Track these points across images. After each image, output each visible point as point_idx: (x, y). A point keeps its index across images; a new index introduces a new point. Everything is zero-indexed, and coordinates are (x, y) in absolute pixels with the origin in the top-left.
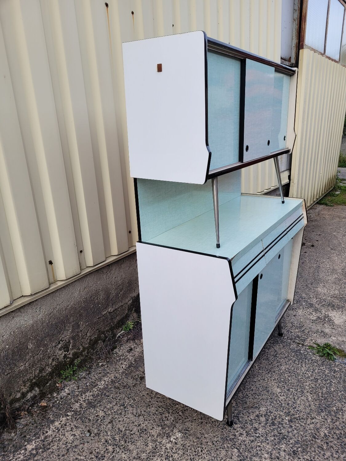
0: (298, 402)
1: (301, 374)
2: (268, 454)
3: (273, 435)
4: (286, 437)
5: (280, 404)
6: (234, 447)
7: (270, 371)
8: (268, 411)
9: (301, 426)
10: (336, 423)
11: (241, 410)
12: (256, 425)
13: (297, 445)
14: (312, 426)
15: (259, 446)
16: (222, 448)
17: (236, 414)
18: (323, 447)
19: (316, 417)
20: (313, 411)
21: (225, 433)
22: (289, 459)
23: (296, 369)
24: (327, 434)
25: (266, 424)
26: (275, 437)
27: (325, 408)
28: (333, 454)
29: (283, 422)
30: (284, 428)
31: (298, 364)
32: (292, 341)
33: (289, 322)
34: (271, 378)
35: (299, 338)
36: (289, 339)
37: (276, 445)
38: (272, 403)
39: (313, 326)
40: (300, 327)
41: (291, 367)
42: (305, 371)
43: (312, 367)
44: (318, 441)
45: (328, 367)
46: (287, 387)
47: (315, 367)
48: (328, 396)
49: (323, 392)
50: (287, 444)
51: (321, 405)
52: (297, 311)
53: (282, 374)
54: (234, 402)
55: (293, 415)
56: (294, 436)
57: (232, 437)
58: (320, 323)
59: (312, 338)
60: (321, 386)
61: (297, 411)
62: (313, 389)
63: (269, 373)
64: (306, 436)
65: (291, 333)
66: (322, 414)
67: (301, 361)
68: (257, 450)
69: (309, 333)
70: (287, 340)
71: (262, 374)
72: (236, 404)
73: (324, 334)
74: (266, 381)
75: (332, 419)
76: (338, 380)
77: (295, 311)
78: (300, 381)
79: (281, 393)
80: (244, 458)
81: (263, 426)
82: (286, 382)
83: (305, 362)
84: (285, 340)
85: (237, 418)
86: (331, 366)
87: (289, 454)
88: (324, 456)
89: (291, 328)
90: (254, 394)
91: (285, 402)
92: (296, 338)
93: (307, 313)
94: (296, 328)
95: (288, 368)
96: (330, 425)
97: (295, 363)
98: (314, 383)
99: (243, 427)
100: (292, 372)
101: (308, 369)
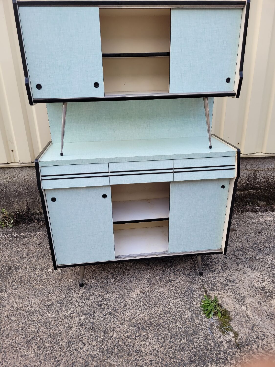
0: (132, 311)
1: (166, 302)
2: (72, 312)
3: (90, 309)
4: (93, 316)
5: (122, 302)
6: (66, 295)
7: (149, 285)
8: (110, 298)
9: (110, 320)
10: (128, 339)
11: (98, 286)
12: (91, 298)
13: (89, 324)
14: (114, 326)
15: (75, 306)
16: (61, 291)
17: (93, 285)
18: (99, 339)
19: (126, 325)
20: (130, 322)
21: (73, 286)
22: (75, 323)
23: (168, 297)
24: (113, 337)
25: (96, 302)
26: (89, 311)
27: (139, 328)
28: (96, 346)
29: (105, 310)
30: (101, 312)
31: (176, 297)
32: (201, 283)
33: (228, 273)
34: (144, 287)
35: (213, 286)
36: (202, 280)
37: (82, 313)
38: (119, 297)
39: (244, 288)
40: (229, 281)
41: (168, 293)
42: (171, 303)
43: (182, 306)
44: (102, 334)
45: (194, 315)
46: (142, 299)
47: (184, 307)
48: (154, 325)
49: (157, 321)
50: (87, 318)
51: (140, 324)
52: (254, 272)
53: (153, 292)
54: (102, 280)
55: (116, 312)
56: (97, 320)
57: (73, 291)
58: (256, 291)
59: (223, 294)
60: (163, 317)
61: (122, 313)
62: (154, 314)
63: (147, 285)
64: (102, 326)
65: (213, 279)
66: (131, 328)
67: (182, 296)
68: (71, 306)
69: (229, 290)
70: (198, 280)
71: (143, 282)
72: (102, 282)
73: (242, 299)
74: (137, 287)
75: (131, 336)
76: (182, 327)
77: (252, 271)
78: (156, 304)
79: (133, 298)
80: (61, 302)
81: (94, 302)
82: (147, 297)
83: (184, 299)
84: (197, 279)
85: (91, 287)
86: (197, 316)
87: (79, 323)
88: (91, 341)
89: (221, 277)
90: (119, 286)
91: (126, 303)
92: (210, 284)
93: (259, 279)
94: (226, 280)
95: (163, 292)
96: (124, 336)
97: (175, 294)
98: (162, 313)
99: (85, 293)
100: (162, 296)
101: (176, 304)
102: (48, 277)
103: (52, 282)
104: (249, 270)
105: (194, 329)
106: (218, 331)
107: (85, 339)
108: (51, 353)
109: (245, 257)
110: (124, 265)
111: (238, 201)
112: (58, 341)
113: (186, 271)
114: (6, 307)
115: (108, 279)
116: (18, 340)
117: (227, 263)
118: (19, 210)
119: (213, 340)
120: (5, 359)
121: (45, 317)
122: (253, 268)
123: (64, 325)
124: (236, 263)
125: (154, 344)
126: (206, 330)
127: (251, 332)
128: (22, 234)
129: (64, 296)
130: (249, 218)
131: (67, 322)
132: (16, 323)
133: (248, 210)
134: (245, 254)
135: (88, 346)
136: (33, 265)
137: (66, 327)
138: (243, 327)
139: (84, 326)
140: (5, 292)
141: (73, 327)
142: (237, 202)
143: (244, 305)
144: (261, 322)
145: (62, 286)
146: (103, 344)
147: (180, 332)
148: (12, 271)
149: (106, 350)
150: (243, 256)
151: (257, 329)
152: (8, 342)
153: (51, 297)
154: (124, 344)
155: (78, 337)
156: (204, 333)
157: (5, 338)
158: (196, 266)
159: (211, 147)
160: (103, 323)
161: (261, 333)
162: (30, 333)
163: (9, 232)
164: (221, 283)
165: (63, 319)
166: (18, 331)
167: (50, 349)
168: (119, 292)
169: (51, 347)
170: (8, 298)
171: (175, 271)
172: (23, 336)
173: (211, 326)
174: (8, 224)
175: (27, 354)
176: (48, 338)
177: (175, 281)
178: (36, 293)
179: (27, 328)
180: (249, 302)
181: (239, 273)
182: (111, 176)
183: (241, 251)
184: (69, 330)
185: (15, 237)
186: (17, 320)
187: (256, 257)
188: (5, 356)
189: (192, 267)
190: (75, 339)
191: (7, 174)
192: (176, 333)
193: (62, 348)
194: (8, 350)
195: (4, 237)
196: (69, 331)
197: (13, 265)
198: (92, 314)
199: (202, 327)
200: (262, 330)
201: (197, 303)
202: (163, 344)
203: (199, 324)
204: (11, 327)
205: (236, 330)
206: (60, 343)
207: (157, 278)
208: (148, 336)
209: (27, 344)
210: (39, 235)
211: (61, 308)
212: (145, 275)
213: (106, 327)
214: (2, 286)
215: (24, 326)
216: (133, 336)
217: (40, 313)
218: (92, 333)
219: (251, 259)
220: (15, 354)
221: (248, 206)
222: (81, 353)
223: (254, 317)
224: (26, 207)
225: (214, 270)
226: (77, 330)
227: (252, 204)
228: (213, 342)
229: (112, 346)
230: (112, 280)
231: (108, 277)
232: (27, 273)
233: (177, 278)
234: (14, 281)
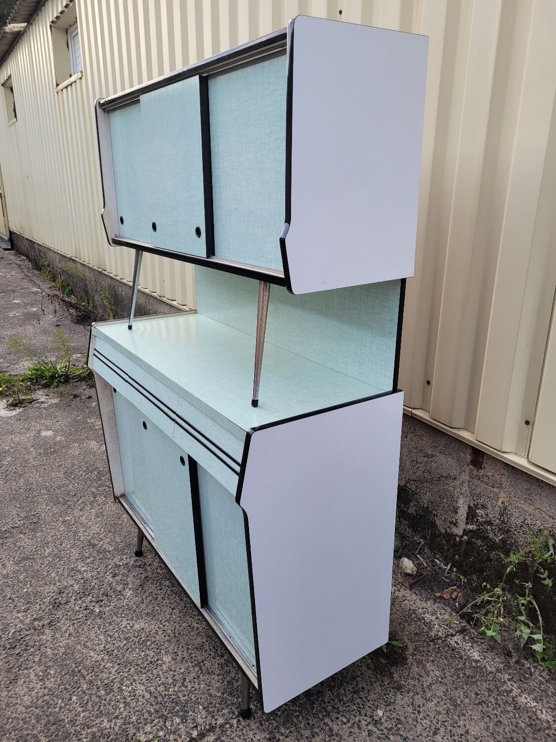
0: (102, 637)
1: (136, 678)
2: (84, 571)
3: (96, 586)
4: (82, 596)
5: (120, 616)
6: (115, 549)
7: (175, 636)
8: (123, 598)
9: (76, 619)
13: (65, 599)
14: (65, 628)
15: (97, 569)
17: (146, 567)
18: (38, 622)
19: (67, 642)
20: (76, 644)
22: (63, 584)
23: (149, 677)
24: (42, 637)
25: (112, 587)
26: (91, 587)
27: (64, 660)
28: (24, 625)
29: (97, 605)
30: (91, 602)
31: (156, 689)
34: (164, 630)
36: (226, 723)
37: (85, 582)
38: (129, 608)
41: (160, 673)
42: (136, 687)
43: (134, 708)
44: (47, 622)
46: (133, 640)
47: (130, 713)
48: (73, 680)
49: (85, 679)
50: (75, 592)
51: (73, 659)
53: (158, 649)
55: (94, 620)
56: (75, 604)
57: (125, 551)
60: (95, 687)
61: (94, 626)
62: (99, 670)
63: (173, 633)
64: (63, 614)
66: (62, 650)
67: (160, 699)
68: (95, 565)
70: (224, 715)
71: (179, 624)
72: (158, 573)
74: (163, 621)
75: (46, 657)
76: (77, 726)
78: (127, 664)
80: (100, 552)
81: (111, 584)
82: (141, 644)
83: (151, 705)
85: (141, 566)
87: (65, 587)
88: (32, 615)
90: (157, 598)
91: (117, 622)
95: (161, 665)
96: (44, 648)
97: (162, 686)
98: (106, 682)
99: (127, 566)
100: (149, 667)
101: (135, 695)
112: (29, 583)
114: (81, 512)
116: (28, 549)
121: (69, 552)
123: (57, 576)
125: (31, 694)
129: (112, 549)
131: (64, 575)
132: (55, 533)
135: (23, 616)
137: (54, 579)
139: (60, 596)
141: (56, 585)
146: (27, 631)
147: (63, 727)
149: (17, 639)
153: (108, 538)
154: (30, 655)
155: (39, 599)
157: (30, 538)
160: (69, 613)
162: (39, 553)
165: (68, 569)
166: (43, 541)
167: (14, 583)
168: (143, 603)
169: (19, 581)
172: (34, 550)
176: (32, 572)
177: (202, 671)
179: (47, 546)
184: (50, 584)
186: (60, 531)
190: (35, 597)
192: (60, 721)
193: (18, 592)
196: (47, 584)
198: (85, 593)
202: (32, 707)
206: (26, 586)
208: (48, 679)
209: (21, 559)
211: (88, 558)
213: (61, 619)
215: (51, 542)
216: (47, 659)
217: (76, 544)
218: (47, 610)
222: (9, 615)
226: (50, 592)
229: (25, 643)
230: (168, 583)
233: (210, 673)
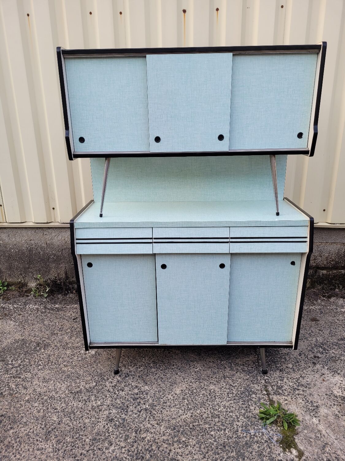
0: (173, 409)
1: (216, 403)
2: (101, 403)
3: (122, 402)
4: (125, 411)
5: (162, 397)
6: (97, 382)
7: (198, 379)
8: (148, 392)
9: (145, 419)
10: (163, 444)
11: (136, 375)
12: (126, 388)
13: (120, 420)
14: (149, 426)
15: (106, 397)
16: (92, 377)
17: (130, 374)
18: (129, 439)
19: (163, 427)
20: (169, 423)
21: (107, 373)
22: (103, 418)
23: (219, 398)
24: (146, 439)
25: (132, 394)
26: (121, 404)
27: (179, 431)
28: (125, 447)
29: (141, 405)
30: (135, 407)
31: (229, 397)
32: (264, 384)
33: (300, 374)
34: (190, 382)
35: (279, 389)
36: (265, 380)
37: (113, 406)
38: (159, 391)
39: (320, 396)
40: (300, 385)
41: (220, 392)
42: (223, 405)
43: (236, 410)
44: (134, 434)
45: (249, 423)
46: (187, 397)
47: (238, 412)
48: (198, 430)
49: (202, 425)
50: (118, 413)
51: (181, 427)
52: (335, 376)
53: (202, 389)
54: (142, 368)
55: (154, 409)
56: (130, 416)
57: (105, 378)
58: (334, 401)
59: (290, 400)
60: (210, 422)
61: (160, 411)
62: (199, 416)
63: (196, 380)
64: (134, 424)
65: (280, 380)
66: (169, 431)
67: (237, 398)
68: (101, 396)
69: (299, 395)
70: (261, 379)
71: (190, 375)
72: (141, 370)
73: (314, 409)
74: (183, 381)
75: (168, 440)
76: (233, 436)
77: (333, 374)
78: (203, 404)
79: (176, 394)
80: (91, 391)
81: (128, 394)
82: (193, 394)
83: (238, 402)
84: (259, 378)
85: (127, 376)
86: (253, 425)
87: (108, 417)
88: (119, 441)
89: (290, 378)
90: (161, 378)
91: (166, 400)
92: (275, 386)
93: (341, 385)
94: (296, 382)
95: (215, 391)
96: (159, 440)
97: (229, 394)
98: (210, 416)
99: (120, 382)
100: (212, 396)
101: (228, 407)
102: (80, 359)
103: (83, 365)
104: (328, 373)
105: (247, 440)
106: (278, 447)
107: (112, 438)
108: (72, 450)
109: (326, 356)
110: (170, 353)
111: (324, 283)
112: (81, 436)
113: (247, 367)
114: (28, 389)
115: (149, 368)
116: (36, 430)
117: (300, 362)
118: (56, 277)
119: (270, 457)
120: (19, 450)
121: (70, 407)
122: (335, 371)
123: (91, 419)
124: (313, 363)
125: (194, 453)
126: (263, 443)
127: (320, 452)
128: (57, 306)
129: (95, 384)
130: (337, 306)
131: (94, 415)
132: (36, 409)
133: (336, 295)
134: (327, 351)
135: (115, 447)
136: (65, 343)
137: (93, 421)
138: (311, 445)
139: (114, 422)
140: (29, 372)
141: (100, 421)
142: (322, 284)
143: (315, 417)
144: (336, 441)
145: (94, 371)
146: (133, 447)
147: (229, 443)
148: (40, 348)
149: (136, 454)
150: (323, 354)
151: (329, 450)
152: (25, 431)
153: (80, 383)
154: (158, 449)
155: (105, 434)
156: (259, 447)
157: (22, 426)
158: (260, 361)
159: (278, 214)
160: (137, 420)
161: (334, 455)
162: (51, 424)
163: (43, 302)
164: (290, 386)
165: (90, 411)
166: (38, 419)
167: (71, 445)
168: (160, 384)
169: (73, 442)
170: (32, 380)
171: (233, 365)
172: (43, 426)
173: (269, 439)
174: (43, 292)
175: (44, 448)
176: (70, 432)
177: (230, 377)
178: (63, 377)
179: (48, 417)
180: (323, 414)
181: (315, 375)
182: (155, 243)
183: (322, 347)
184: (95, 424)
185: (48, 309)
186: (38, 406)
187: (340, 357)
188: (20, 447)
189: (254, 363)
190: (101, 436)
191: (46, 234)
192: (224, 444)
193: (85, 445)
194: (23, 440)
195: (37, 308)
196: (95, 426)
197: (42, 342)
198: (124, 409)
199: (258, 439)
200: (336, 451)
201: (255, 408)
202: (205, 455)
203: (254, 435)
204: (30, 413)
205: (302, 448)
206: (83, 439)
207: (209, 372)
208: (188, 443)
209: (45, 436)
210: (76, 309)
211: (89, 398)
212: (194, 367)
213: (139, 426)
214: (27, 365)
215: (45, 414)
216: (170, 440)
217: (65, 401)
218: (122, 432)
219: (334, 360)
220: (31, 446)
221: (338, 290)
222: (106, 454)
223: (327, 433)
224: (64, 275)
225: (283, 369)
226: (104, 426)
227: (343, 288)
228: (269, 459)
229: (143, 450)
230: (153, 370)
231: (149, 366)
232: (56, 352)
233: (233, 375)
234: (41, 360)
